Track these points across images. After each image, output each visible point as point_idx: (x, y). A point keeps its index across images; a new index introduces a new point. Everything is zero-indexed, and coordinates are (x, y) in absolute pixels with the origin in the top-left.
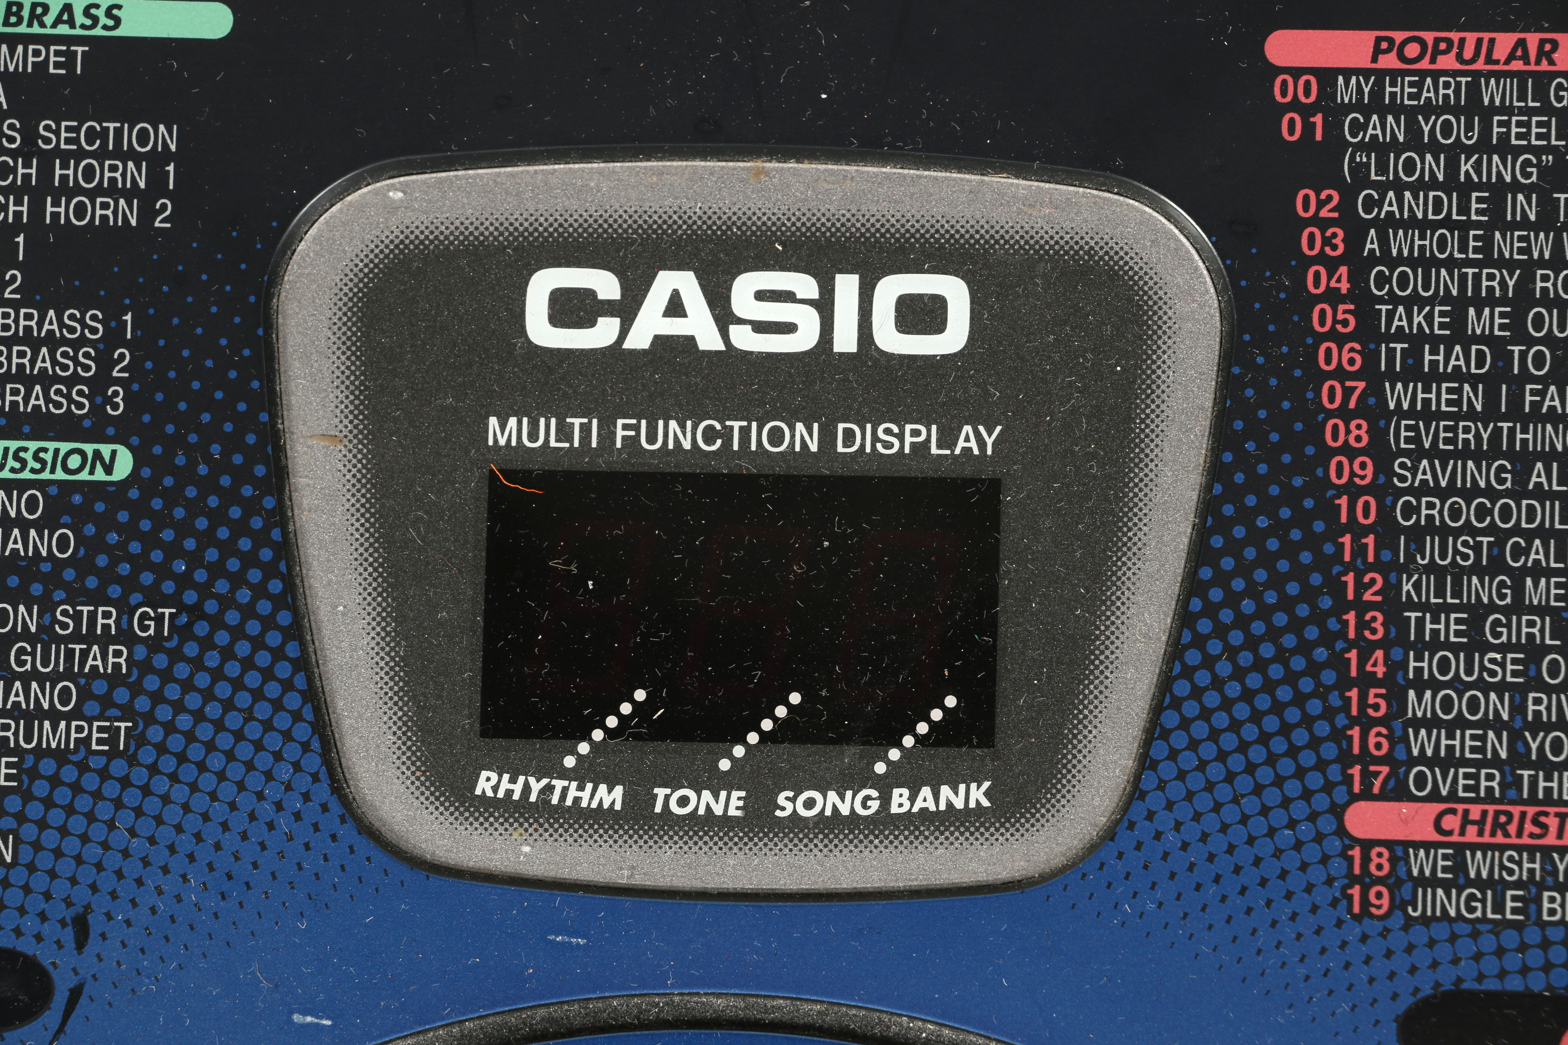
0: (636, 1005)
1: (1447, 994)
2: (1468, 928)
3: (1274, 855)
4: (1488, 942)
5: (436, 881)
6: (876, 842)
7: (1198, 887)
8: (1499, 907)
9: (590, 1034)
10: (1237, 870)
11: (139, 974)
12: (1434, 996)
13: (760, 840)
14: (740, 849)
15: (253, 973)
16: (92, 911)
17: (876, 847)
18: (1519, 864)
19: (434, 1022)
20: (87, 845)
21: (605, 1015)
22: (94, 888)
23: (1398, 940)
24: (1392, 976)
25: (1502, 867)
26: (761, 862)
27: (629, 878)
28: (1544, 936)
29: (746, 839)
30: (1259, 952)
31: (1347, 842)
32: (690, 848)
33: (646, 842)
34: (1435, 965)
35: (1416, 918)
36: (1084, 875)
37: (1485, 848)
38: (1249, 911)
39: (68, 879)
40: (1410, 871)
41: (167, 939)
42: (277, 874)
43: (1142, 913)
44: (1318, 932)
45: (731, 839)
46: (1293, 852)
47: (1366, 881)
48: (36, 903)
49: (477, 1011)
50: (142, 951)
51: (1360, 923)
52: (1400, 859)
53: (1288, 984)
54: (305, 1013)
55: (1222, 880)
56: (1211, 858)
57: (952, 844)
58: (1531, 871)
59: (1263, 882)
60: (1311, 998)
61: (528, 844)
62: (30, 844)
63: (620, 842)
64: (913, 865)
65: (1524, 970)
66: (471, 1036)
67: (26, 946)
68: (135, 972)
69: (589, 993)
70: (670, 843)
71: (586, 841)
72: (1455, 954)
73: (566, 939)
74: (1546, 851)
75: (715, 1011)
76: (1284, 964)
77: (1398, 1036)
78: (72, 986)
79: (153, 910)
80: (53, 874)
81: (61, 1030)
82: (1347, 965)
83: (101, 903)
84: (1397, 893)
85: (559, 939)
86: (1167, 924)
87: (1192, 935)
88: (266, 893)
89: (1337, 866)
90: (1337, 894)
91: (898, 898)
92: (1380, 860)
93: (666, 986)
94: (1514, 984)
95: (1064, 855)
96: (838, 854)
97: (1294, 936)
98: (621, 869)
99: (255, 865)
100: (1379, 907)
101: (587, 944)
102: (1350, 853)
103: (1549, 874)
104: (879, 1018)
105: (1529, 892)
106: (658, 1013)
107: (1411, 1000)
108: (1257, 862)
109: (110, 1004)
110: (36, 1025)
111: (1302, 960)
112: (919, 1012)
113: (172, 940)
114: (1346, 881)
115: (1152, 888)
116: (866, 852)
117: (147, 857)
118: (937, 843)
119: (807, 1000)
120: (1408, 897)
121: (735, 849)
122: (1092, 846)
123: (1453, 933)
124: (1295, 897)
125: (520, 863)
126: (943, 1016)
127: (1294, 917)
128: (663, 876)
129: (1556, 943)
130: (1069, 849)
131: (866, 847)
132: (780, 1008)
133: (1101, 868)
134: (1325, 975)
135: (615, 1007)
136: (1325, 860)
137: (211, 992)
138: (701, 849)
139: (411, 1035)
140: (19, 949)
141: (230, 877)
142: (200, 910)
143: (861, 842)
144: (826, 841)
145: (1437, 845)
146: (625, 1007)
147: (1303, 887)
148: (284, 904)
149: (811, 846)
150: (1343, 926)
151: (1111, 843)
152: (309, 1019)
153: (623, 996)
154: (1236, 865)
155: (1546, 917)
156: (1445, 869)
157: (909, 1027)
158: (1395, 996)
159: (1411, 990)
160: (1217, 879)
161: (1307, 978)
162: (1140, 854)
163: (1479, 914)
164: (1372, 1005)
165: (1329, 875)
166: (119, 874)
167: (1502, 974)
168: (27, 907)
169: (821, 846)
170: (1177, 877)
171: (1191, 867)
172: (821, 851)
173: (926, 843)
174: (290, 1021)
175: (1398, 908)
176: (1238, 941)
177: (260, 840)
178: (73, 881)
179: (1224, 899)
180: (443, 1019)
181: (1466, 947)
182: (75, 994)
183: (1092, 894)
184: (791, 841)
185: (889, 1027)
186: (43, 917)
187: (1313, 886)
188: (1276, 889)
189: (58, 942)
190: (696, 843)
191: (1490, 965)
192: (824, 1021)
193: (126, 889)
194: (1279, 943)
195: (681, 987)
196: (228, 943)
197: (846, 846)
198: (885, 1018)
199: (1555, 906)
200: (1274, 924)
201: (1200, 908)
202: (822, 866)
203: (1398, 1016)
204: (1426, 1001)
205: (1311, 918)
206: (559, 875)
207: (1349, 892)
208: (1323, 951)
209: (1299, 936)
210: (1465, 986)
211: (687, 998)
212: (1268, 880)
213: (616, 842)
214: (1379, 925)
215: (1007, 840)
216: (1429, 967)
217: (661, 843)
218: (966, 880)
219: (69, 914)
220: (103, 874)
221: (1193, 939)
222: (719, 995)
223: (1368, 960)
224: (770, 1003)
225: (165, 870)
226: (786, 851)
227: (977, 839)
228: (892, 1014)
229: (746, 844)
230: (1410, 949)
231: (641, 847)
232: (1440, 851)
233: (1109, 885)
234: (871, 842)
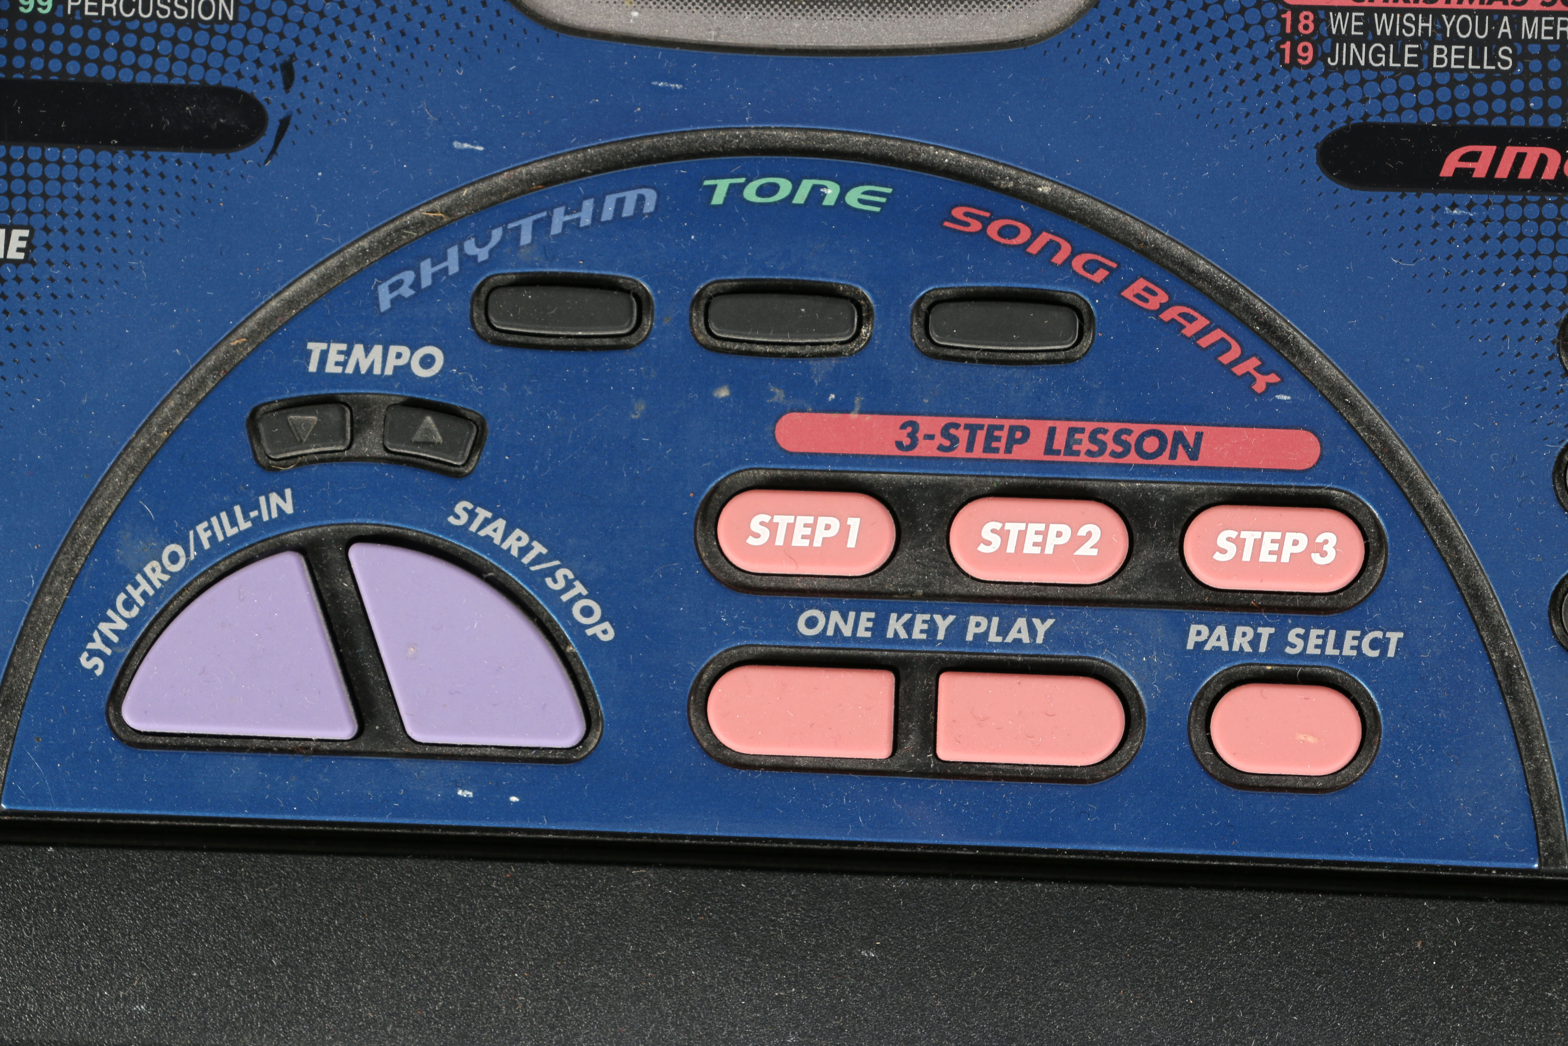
0: (723, 138)
1: (1357, 127)
2: (1374, 75)
3: (1224, 18)
4: (1390, 86)
5: (564, 38)
6: (911, 9)
7: (1163, 44)
8: (1399, 58)
9: (685, 159)
10: (1194, 30)
11: (333, 109)
12: (1346, 128)
13: (819, 7)
14: (803, 15)
15: (422, 109)
16: (296, 59)
17: (910, 13)
18: (1416, 23)
19: (563, 148)
20: (292, 8)
21: (697, 144)
22: (297, 41)
23: (1319, 84)
24: (1314, 112)
25: (1402, 26)
26: (820, 25)
27: (716, 37)
28: (1434, 80)
29: (808, 7)
30: (1210, 94)
31: (1281, 7)
32: (764, 14)
33: (729, 9)
34: (1348, 103)
35: (1335, 67)
36: (1074, 35)
37: (1389, 11)
38: (1203, 62)
39: (277, 34)
40: (1330, 30)
41: (354, 82)
42: (440, 32)
43: (1119, 65)
44: (1256, 79)
45: (796, 7)
46: (1238, 16)
47: (1295, 38)
48: (252, 52)
49: (597, 140)
50: (336, 91)
51: (1290, 71)
52: (1322, 20)
53: (1232, 120)
54: (463, 141)
55: (1182, 38)
56: (1174, 20)
57: (970, 10)
58: (1425, 29)
59: (1214, 40)
60: (1250, 130)
61: (637, 10)
62: (247, 6)
63: (709, 9)
64: (939, 28)
65: (1418, 107)
66: (592, 160)
67: (246, 86)
68: (330, 107)
69: (684, 126)
70: (748, 10)
71: (682, 8)
72: (1364, 95)
73: (667, 84)
74: (1437, 13)
75: (783, 142)
76: (1230, 103)
77: (1317, 159)
78: (281, 117)
79: (344, 59)
80: (265, 30)
81: (273, 151)
82: (1279, 105)
83: (302, 53)
84: (1319, 46)
85: (661, 84)
86: (1138, 73)
87: (1158, 81)
88: (432, 47)
89: (1273, 26)
90: (1272, 49)
91: (927, 53)
92: (1306, 22)
93: (744, 122)
94: (1409, 118)
95: (1058, 19)
96: (880, 18)
97: (1238, 81)
98: (710, 30)
99: (423, 25)
100: (1305, 59)
101: (682, 89)
102: (1283, 16)
103: (1439, 31)
104: (912, 148)
105: (1423, 46)
106: (738, 144)
107: (1329, 131)
108: (1210, 23)
109: (311, 132)
110: (254, 148)
111: (1243, 101)
112: (943, 143)
113: (358, 82)
114: (1280, 38)
115: (1127, 45)
116: (902, 17)
117: (338, 17)
118: (958, 10)
119: (855, 134)
120: (1328, 50)
121: (799, 15)
122: (1080, 12)
123: (1362, 78)
124: (1239, 51)
125: (630, 25)
126: (962, 146)
127: (1238, 67)
128: (743, 36)
129: (1443, 85)
130: (1063, 14)
131: (902, 13)
132: (833, 140)
133: (1087, 29)
134: (1262, 112)
135: (705, 139)
136: (1263, 22)
137: (389, 124)
138: (772, 14)
139: (545, 159)
140: (240, 88)
141: (403, 34)
142: (380, 59)
143: (898, 9)
144: (871, 9)
145: (1352, 9)
146: (712, 138)
147: (1246, 43)
148: (446, 55)
149: (859, 12)
150: (1277, 74)
151: (1095, 9)
152: (466, 145)
153: (711, 130)
154: (1193, 26)
155: (1435, 65)
156: (1357, 28)
157: (934, 154)
158: (1316, 128)
159: (1329, 124)
160: (1178, 38)
161: (1248, 114)
162: (1118, 18)
163: (1383, 63)
164: (1298, 135)
165: (1266, 33)
166: (317, 31)
167: (1400, 110)
168: (245, 56)
169: (866, 12)
170: (1147, 36)
171: (1158, 28)
172: (867, 16)
173: (950, 10)
174: (451, 147)
175: (1319, 59)
176: (1194, 86)
177: (426, 5)
178: (281, 35)
179: (1183, 53)
180: (570, 146)
181: (1373, 89)
182: (284, 124)
183: (1080, 50)
184: (843, 8)
185: (919, 155)
186: (258, 63)
187: (1254, 42)
188: (1225, 44)
189: (270, 83)
190: (768, 10)
191: (1391, 103)
192: (868, 150)
193: (323, 42)
194: (1226, 87)
195: (757, 122)
196: (402, 86)
197: (886, 13)
198: (916, 147)
199: (1443, 56)
200: (1222, 72)
201: (1164, 60)
202: (867, 28)
203: (1318, 143)
204: (1340, 132)
205: (1252, 68)
206: (661, 35)
207: (1282, 47)
208: (1260, 93)
209: (1242, 82)
210: (1370, 120)
211: (761, 131)
212: (1218, 38)
213: (705, 9)
214: (1304, 73)
215: (1013, 7)
216: (1343, 105)
217: (741, 9)
218: (980, 39)
219: (278, 61)
220: (304, 30)
221: (1159, 85)
222: (786, 129)
223: (1295, 100)
224: (826, 136)
225: (353, 28)
226: (839, 16)
227: (989, 7)
228: (922, 144)
229: (808, 11)
230: (1328, 91)
231: (725, 13)
232: (1354, 14)
233: (1093, 42)
234: (906, 9)
